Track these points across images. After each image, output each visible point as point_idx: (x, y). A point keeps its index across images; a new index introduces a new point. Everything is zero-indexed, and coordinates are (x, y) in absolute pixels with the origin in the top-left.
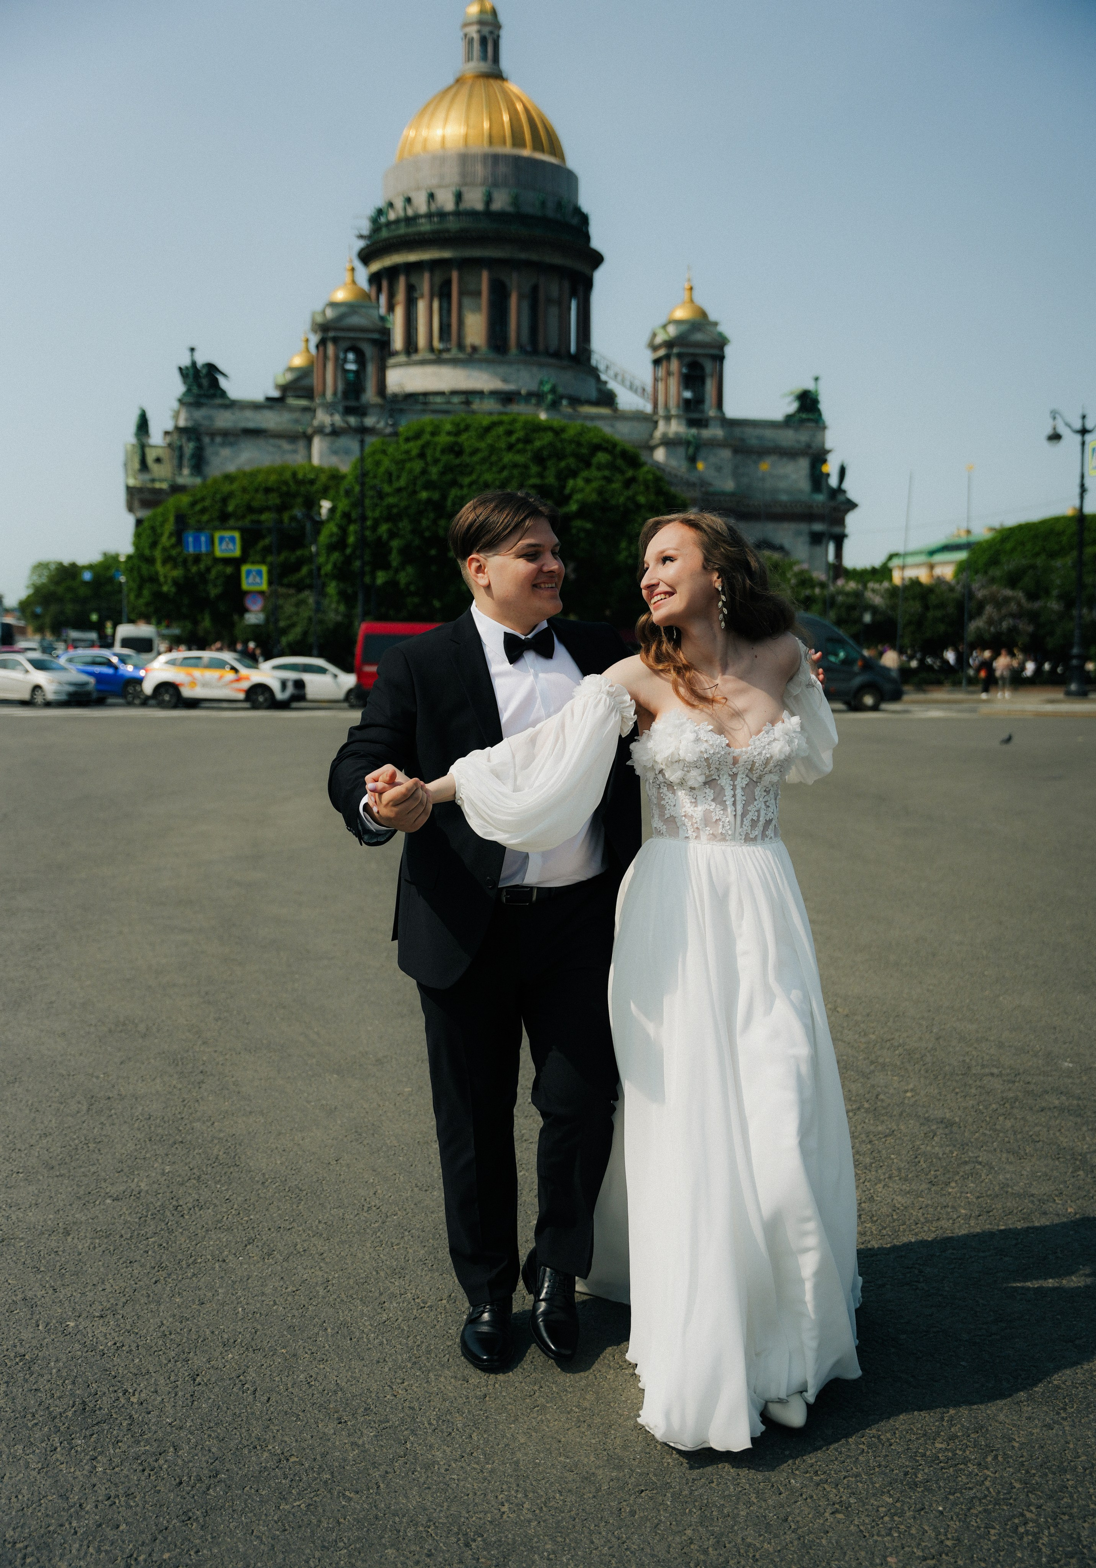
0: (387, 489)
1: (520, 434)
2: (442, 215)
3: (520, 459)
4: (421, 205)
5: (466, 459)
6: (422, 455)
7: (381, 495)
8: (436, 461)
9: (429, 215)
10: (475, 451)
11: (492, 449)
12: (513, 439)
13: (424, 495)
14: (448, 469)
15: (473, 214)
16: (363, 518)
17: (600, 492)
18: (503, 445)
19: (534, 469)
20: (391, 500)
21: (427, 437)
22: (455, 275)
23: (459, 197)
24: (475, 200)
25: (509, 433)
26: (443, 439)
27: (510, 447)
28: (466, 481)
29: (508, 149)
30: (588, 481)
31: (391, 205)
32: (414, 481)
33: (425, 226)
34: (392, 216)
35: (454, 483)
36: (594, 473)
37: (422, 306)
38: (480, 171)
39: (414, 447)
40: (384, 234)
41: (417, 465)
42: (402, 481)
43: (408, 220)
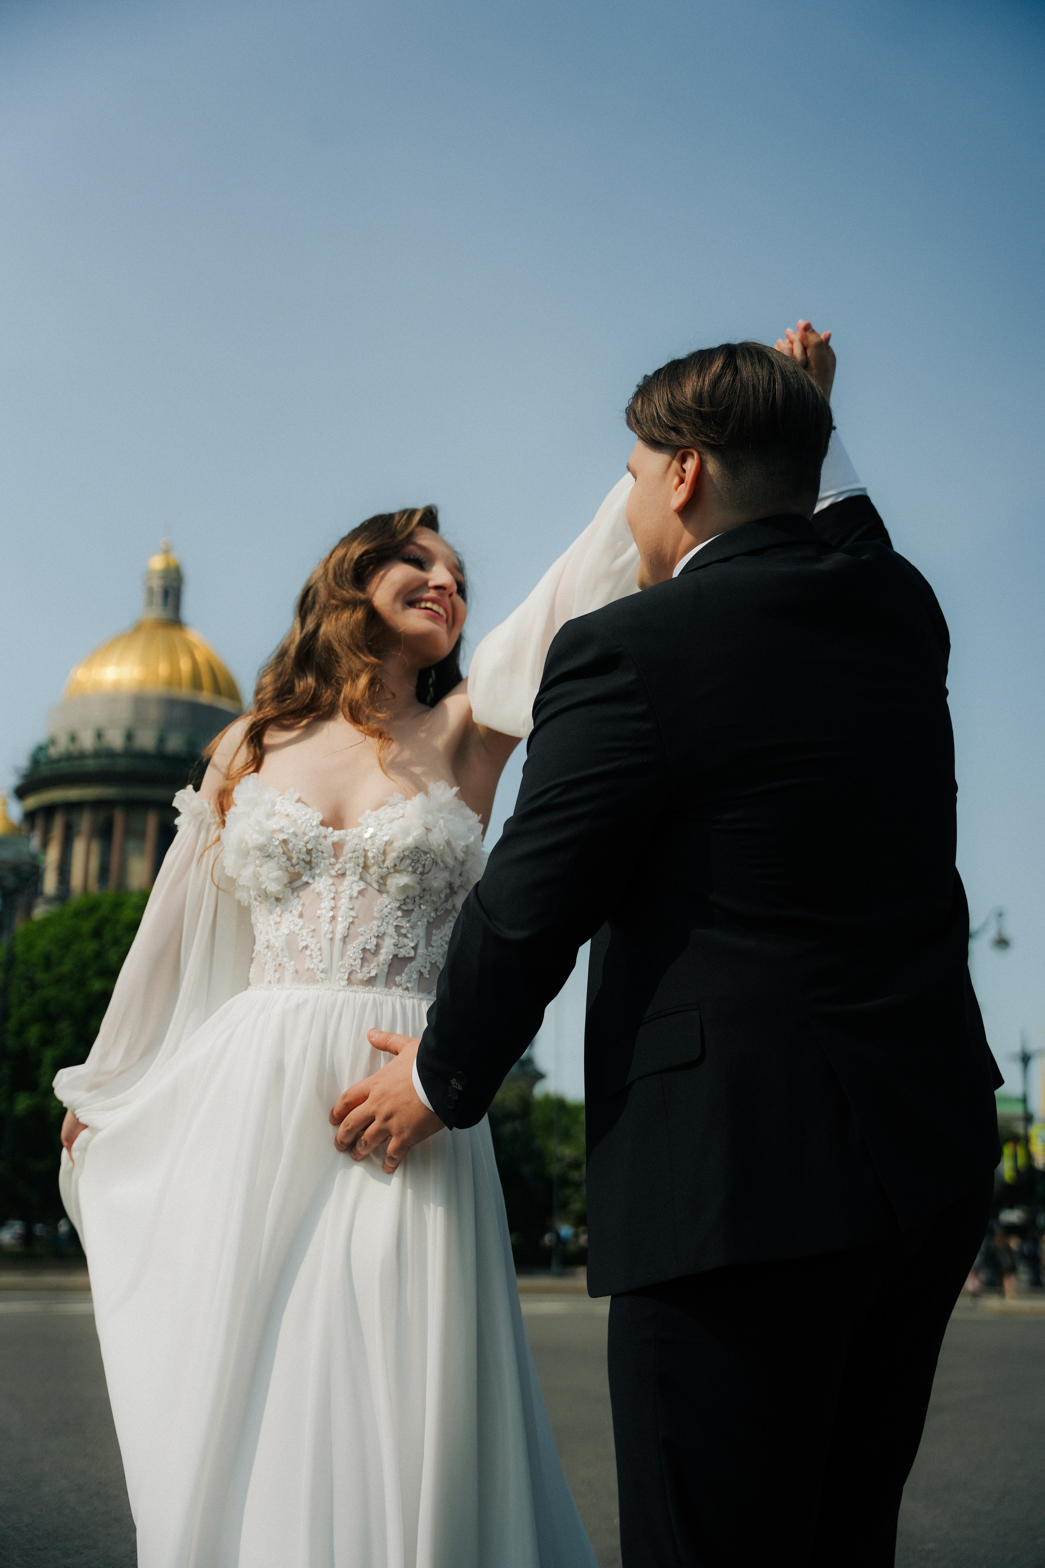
0: (43, 977)
2: (110, 754)
4: (87, 742)
9: (97, 754)
15: (143, 755)
20: (48, 992)
22: (119, 818)
23: (129, 736)
24: (146, 740)
29: (184, 693)
31: (53, 742)
33: (91, 764)
34: (53, 752)
37: (79, 848)
38: (154, 713)
39: (88, 924)
40: (44, 770)
41: (90, 947)
42: (67, 967)
43: (69, 757)
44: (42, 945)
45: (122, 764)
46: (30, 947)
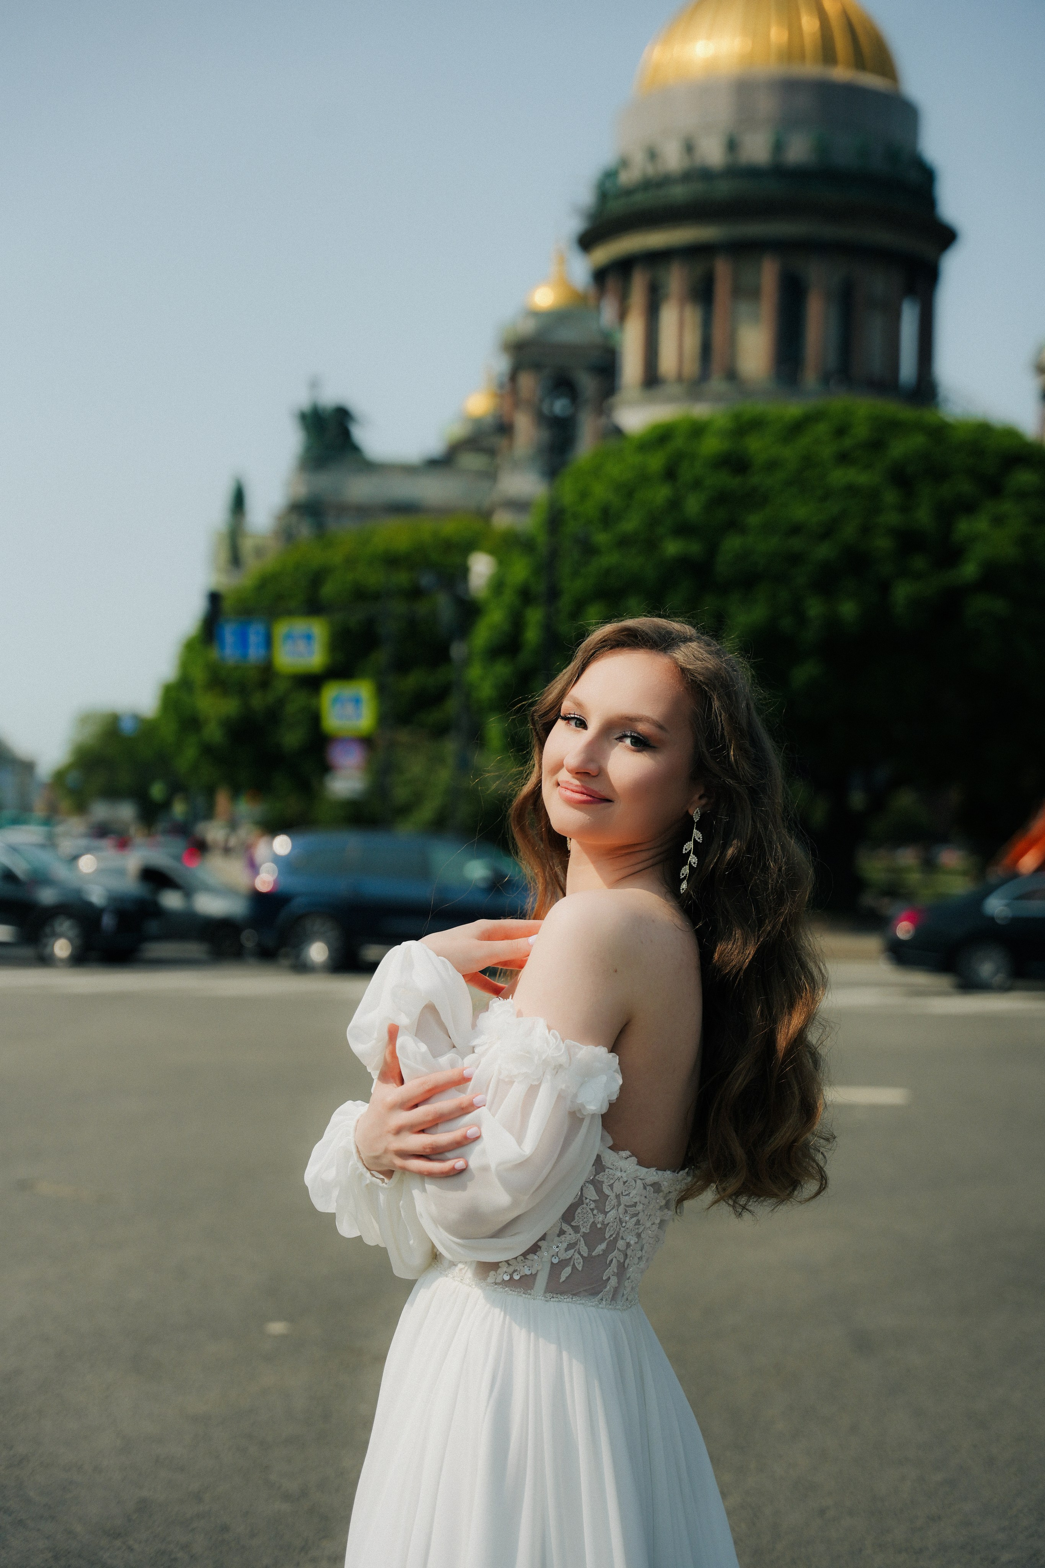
0: (601, 538)
1: (861, 432)
2: (705, 174)
3: (861, 478)
4: (672, 161)
5: (755, 480)
6: (670, 474)
7: (589, 550)
8: (697, 484)
9: (687, 176)
10: (772, 465)
11: (808, 461)
12: (848, 442)
13: (672, 548)
14: (721, 499)
15: (752, 173)
16: (553, 594)
17: (1024, 541)
18: (827, 451)
19: (890, 497)
20: (609, 559)
21: (679, 442)
22: (720, 267)
23: (732, 145)
24: (757, 149)
25: (841, 431)
26: (711, 445)
27: (844, 458)
28: (754, 519)
29: (811, 69)
30: (998, 521)
31: (625, 163)
32: (653, 521)
33: (679, 193)
34: (627, 178)
35: (733, 525)
36: (1007, 507)
37: (669, 317)
38: (765, 104)
39: (656, 462)
40: (616, 207)
41: (661, 494)
42: (631, 524)
43: (648, 185)
44: (601, 492)
45: (724, 189)
46: (584, 495)
